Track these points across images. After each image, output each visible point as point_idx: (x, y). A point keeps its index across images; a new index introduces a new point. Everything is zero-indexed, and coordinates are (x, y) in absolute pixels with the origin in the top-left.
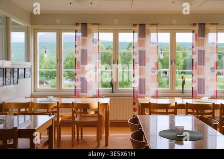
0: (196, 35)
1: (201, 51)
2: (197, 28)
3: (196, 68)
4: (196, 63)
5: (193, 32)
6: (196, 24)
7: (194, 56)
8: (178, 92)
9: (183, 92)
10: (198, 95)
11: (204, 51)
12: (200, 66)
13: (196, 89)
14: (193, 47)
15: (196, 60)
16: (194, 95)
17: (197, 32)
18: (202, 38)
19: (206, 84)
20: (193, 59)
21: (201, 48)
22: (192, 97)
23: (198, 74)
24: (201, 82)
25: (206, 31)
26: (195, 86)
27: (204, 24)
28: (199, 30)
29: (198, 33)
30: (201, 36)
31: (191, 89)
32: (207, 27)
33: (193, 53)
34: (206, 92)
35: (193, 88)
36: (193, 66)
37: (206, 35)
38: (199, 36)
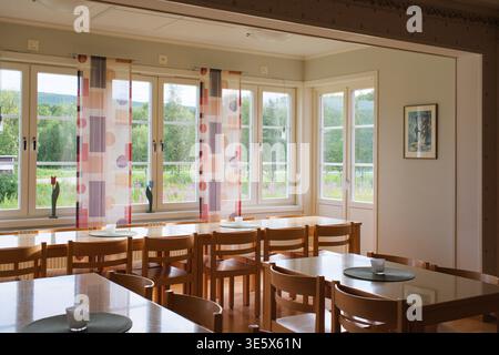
0: (85, 81)
1: (97, 118)
2: (86, 66)
3: (85, 159)
4: (85, 145)
5: (79, 74)
6: (85, 57)
7: (81, 129)
8: (42, 214)
9: (54, 214)
10: (90, 220)
11: (103, 119)
12: (93, 154)
13: (85, 206)
14: (79, 110)
15: (85, 140)
16: (80, 221)
17: (87, 75)
18: (99, 90)
19: (108, 193)
20: (78, 138)
21: (96, 113)
22: (77, 225)
23: (90, 172)
24: (97, 190)
25: (109, 75)
26: (84, 198)
27: (104, 59)
28: (92, 70)
29: (89, 77)
30: (98, 86)
31: (75, 206)
32: (110, 66)
33: (78, 123)
34: (108, 213)
35: (78, 204)
36: (78, 153)
37: (108, 84)
38: (92, 86)
